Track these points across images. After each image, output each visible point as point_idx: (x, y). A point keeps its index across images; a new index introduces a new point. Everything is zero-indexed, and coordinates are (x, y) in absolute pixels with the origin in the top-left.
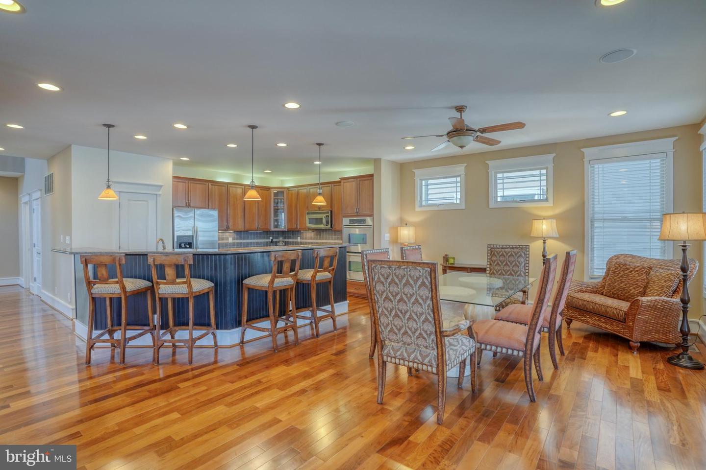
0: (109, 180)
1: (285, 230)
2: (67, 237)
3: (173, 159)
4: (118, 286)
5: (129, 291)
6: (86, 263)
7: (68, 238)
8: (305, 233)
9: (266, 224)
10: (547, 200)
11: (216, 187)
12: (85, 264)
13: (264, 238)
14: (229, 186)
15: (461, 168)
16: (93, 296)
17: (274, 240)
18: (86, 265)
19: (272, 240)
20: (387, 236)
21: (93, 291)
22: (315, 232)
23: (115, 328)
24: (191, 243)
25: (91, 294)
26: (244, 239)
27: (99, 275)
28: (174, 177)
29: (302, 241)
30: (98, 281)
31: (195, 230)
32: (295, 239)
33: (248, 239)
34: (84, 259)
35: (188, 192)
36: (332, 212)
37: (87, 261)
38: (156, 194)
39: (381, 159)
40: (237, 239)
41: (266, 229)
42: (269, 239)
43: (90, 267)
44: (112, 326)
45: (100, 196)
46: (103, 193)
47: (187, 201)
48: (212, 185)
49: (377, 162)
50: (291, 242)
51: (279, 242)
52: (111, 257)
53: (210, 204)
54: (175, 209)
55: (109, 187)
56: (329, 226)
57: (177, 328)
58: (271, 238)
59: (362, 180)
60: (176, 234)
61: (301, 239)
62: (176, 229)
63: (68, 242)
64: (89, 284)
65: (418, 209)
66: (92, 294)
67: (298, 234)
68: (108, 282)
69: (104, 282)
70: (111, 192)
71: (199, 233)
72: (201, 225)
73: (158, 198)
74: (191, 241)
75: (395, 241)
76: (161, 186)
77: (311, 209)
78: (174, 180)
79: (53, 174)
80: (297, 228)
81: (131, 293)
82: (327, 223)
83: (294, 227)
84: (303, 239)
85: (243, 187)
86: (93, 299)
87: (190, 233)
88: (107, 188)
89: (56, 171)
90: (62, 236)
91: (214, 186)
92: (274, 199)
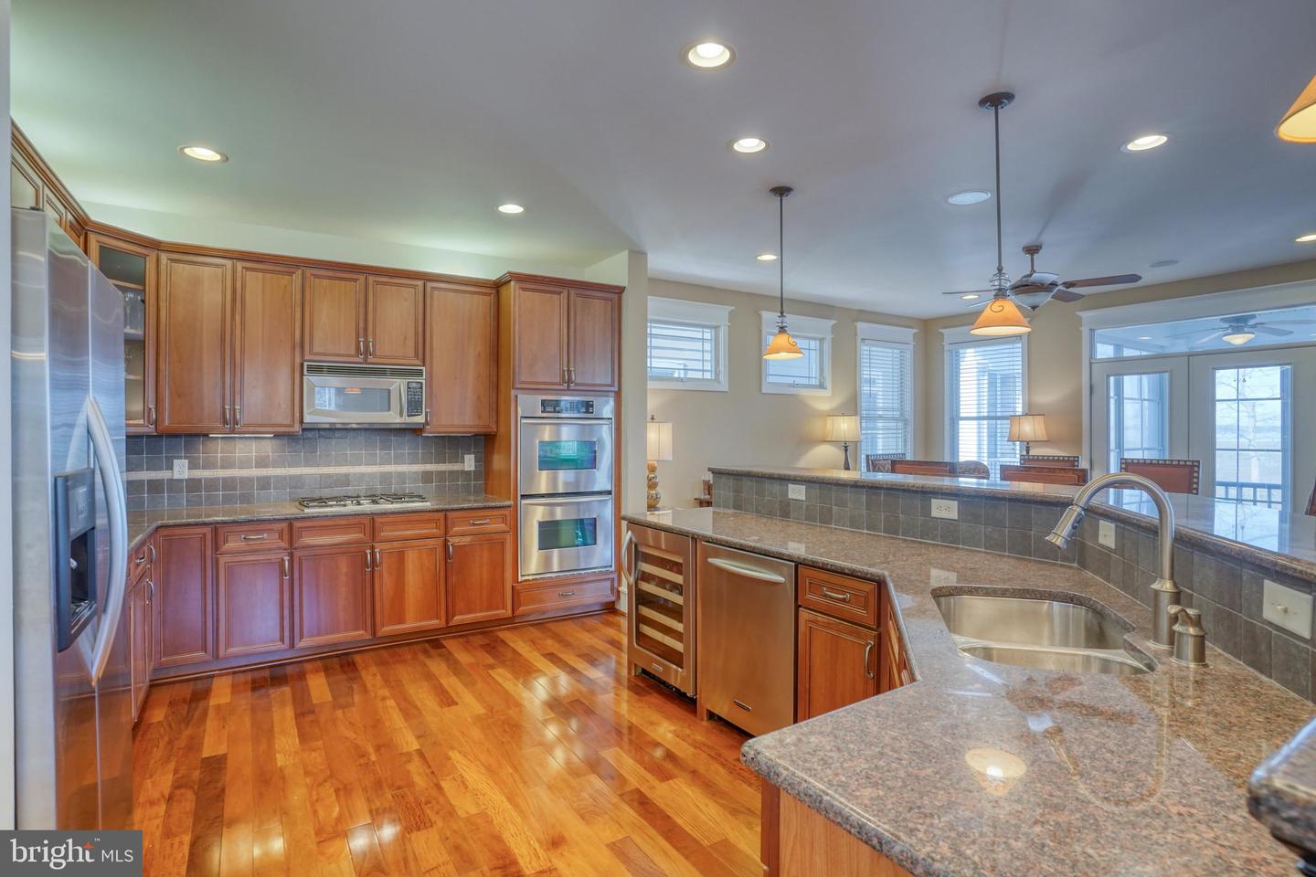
10: (822, 386)
15: (721, 313)
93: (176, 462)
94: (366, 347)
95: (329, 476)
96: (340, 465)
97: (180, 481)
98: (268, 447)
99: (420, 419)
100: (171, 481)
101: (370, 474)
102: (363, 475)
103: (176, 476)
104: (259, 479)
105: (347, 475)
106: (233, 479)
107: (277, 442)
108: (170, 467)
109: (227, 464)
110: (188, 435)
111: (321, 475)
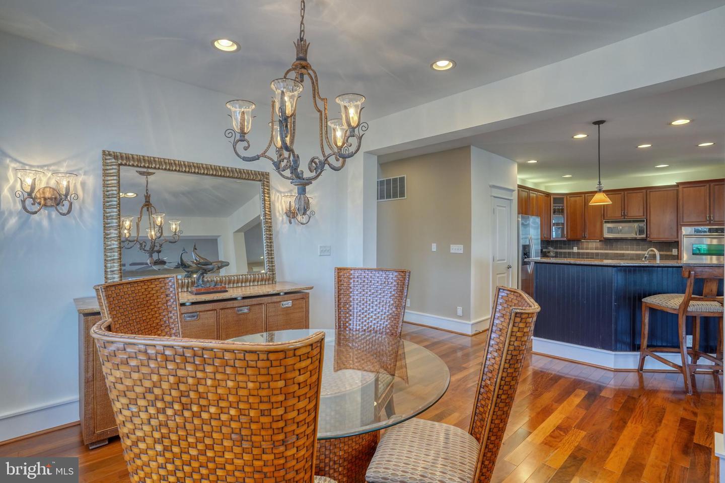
1: (565, 239)
2: (452, 245)
3: (517, 162)
7: (457, 247)
29: (581, 251)
36: (646, 220)
38: (510, 200)
54: (520, 215)
60: (522, 243)
61: (578, 249)
62: (521, 237)
67: (573, 244)
73: (511, 204)
76: (513, 191)
79: (403, 177)
80: (585, 238)
82: (641, 232)
85: (537, 193)
92: (553, 206)
93: (574, 248)
94: (624, 213)
95: (617, 254)
96: (620, 250)
97: (575, 253)
98: (599, 245)
99: (644, 236)
100: (573, 252)
101: (632, 254)
102: (629, 254)
103: (574, 251)
104: (596, 253)
105: (623, 254)
106: (589, 253)
107: (601, 243)
108: (573, 249)
109: (587, 249)
110: (577, 240)
111: (615, 253)
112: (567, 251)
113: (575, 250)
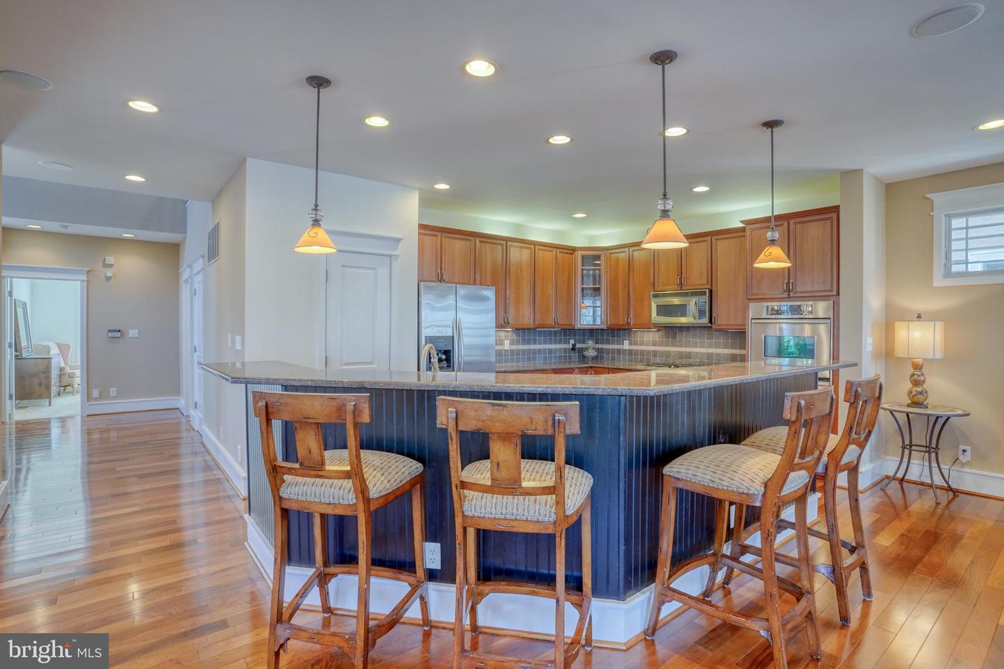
0: (316, 206)
1: (602, 327)
2: (237, 337)
3: (419, 189)
4: (348, 484)
5: (375, 496)
6: (268, 415)
7: (238, 339)
8: (639, 333)
9: (568, 315)
11: (488, 245)
12: (264, 417)
13: (560, 342)
14: (509, 243)
16: (284, 506)
17: (578, 346)
18: (268, 421)
19: (574, 345)
20: (869, 343)
21: (285, 492)
22: (661, 333)
23: (332, 570)
24: (449, 351)
25: (278, 499)
26: (529, 342)
27: (301, 452)
28: (421, 226)
29: (634, 348)
30: (297, 466)
31: (457, 326)
32: (618, 344)
33: (535, 343)
34: (262, 404)
35: (440, 254)
36: (711, 291)
37: (270, 410)
38: (390, 256)
39: (862, 170)
40: (518, 343)
41: (569, 325)
42: (569, 343)
43: (277, 425)
44: (326, 564)
45: (297, 245)
46: (305, 237)
47: (439, 272)
48: (481, 242)
49: (851, 177)
50: (608, 349)
51: (587, 349)
52: (333, 403)
53: (478, 278)
54: (422, 284)
55: (316, 222)
56: (705, 321)
57: (485, 588)
58: (572, 342)
59: (799, 223)
60: (426, 332)
61: (630, 344)
62: (423, 325)
63: (238, 347)
64: (275, 472)
65: (939, 281)
66: (281, 498)
67: (624, 335)
68: (321, 473)
69: (315, 473)
70: (321, 233)
71: (464, 332)
72: (467, 319)
73: (393, 263)
74: (450, 348)
75: (888, 354)
76: (398, 240)
77: (662, 288)
78: (422, 231)
79: (218, 223)
80: (628, 324)
81: (381, 501)
82: (701, 313)
83: (622, 321)
84: (635, 344)
85: (533, 247)
86: (285, 512)
87: (448, 332)
88: (313, 225)
89: (224, 218)
90: (229, 335)
91: (483, 244)
92: (582, 270)
112: (616, 347)
113: (626, 345)
